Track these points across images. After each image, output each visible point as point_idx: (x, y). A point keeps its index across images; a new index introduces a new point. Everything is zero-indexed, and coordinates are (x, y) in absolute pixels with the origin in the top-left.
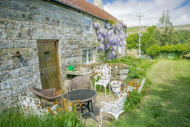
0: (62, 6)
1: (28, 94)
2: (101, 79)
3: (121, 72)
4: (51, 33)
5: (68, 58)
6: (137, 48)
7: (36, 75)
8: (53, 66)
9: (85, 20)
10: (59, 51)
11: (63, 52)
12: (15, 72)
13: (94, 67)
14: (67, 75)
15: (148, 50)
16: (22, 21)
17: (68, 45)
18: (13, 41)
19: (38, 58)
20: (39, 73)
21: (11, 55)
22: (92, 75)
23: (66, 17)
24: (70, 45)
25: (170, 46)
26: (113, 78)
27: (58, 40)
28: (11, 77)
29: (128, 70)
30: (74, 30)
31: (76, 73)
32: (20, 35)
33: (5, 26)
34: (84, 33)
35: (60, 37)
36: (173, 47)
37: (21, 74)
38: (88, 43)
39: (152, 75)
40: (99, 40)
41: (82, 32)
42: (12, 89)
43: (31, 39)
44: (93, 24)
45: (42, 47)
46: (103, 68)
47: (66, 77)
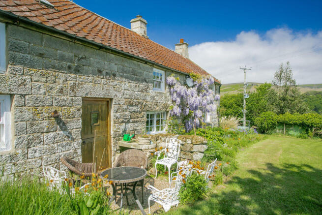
0: (121, 55)
1: (62, 167)
2: (166, 157)
3: (196, 148)
4: (103, 89)
5: (124, 124)
6: (240, 115)
7: (76, 143)
8: (101, 133)
9: (154, 73)
10: (112, 113)
11: (118, 114)
12: (49, 136)
13: (159, 139)
14: (120, 147)
15: (257, 120)
16: (66, 73)
17: (125, 106)
18: (52, 98)
19: (81, 121)
20: (80, 141)
21: (47, 115)
22: (154, 150)
23: (126, 69)
24: (129, 107)
25: (293, 116)
26: (184, 157)
27: (111, 99)
28: (42, 143)
29: (206, 147)
30: (136, 86)
31: (132, 145)
32: (61, 91)
33: (45, 79)
34: (150, 91)
35: (114, 94)
36: (298, 117)
37: (56, 139)
38: (157, 104)
39: (245, 157)
40: (174, 101)
41: (148, 90)
42: (42, 159)
43: (75, 96)
44: (166, 78)
45: (89, 107)
46: (171, 141)
47: (118, 150)
